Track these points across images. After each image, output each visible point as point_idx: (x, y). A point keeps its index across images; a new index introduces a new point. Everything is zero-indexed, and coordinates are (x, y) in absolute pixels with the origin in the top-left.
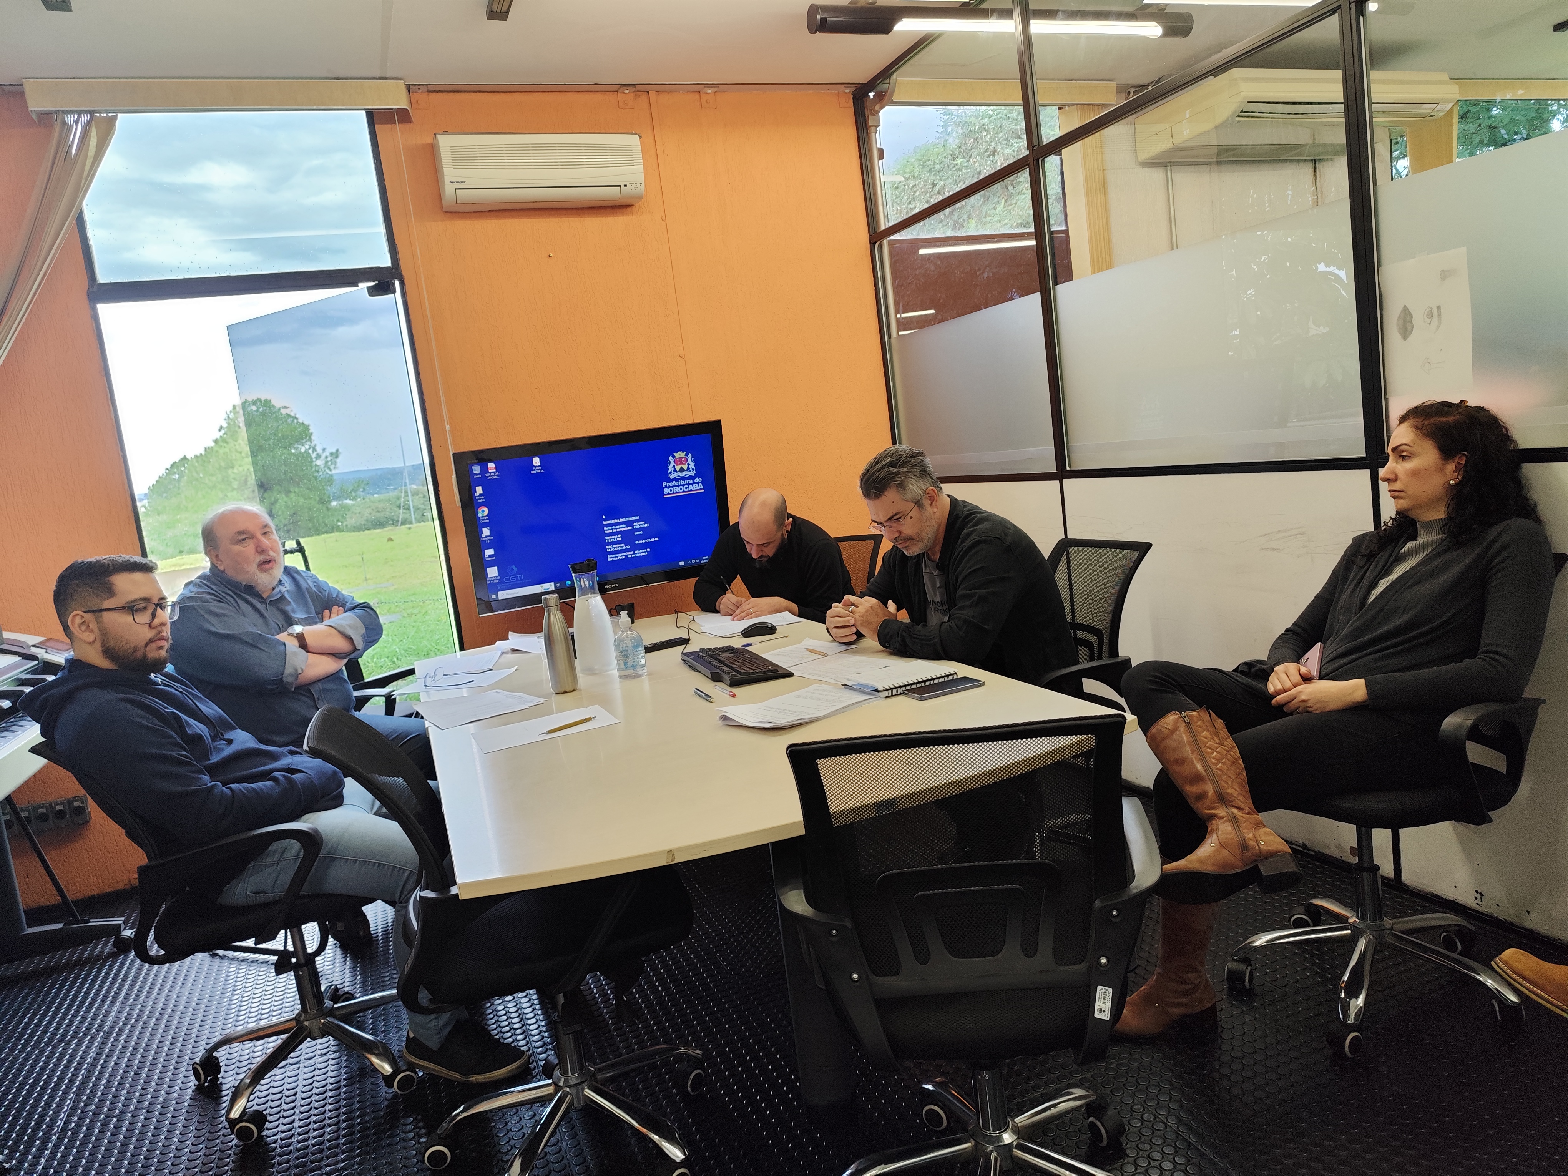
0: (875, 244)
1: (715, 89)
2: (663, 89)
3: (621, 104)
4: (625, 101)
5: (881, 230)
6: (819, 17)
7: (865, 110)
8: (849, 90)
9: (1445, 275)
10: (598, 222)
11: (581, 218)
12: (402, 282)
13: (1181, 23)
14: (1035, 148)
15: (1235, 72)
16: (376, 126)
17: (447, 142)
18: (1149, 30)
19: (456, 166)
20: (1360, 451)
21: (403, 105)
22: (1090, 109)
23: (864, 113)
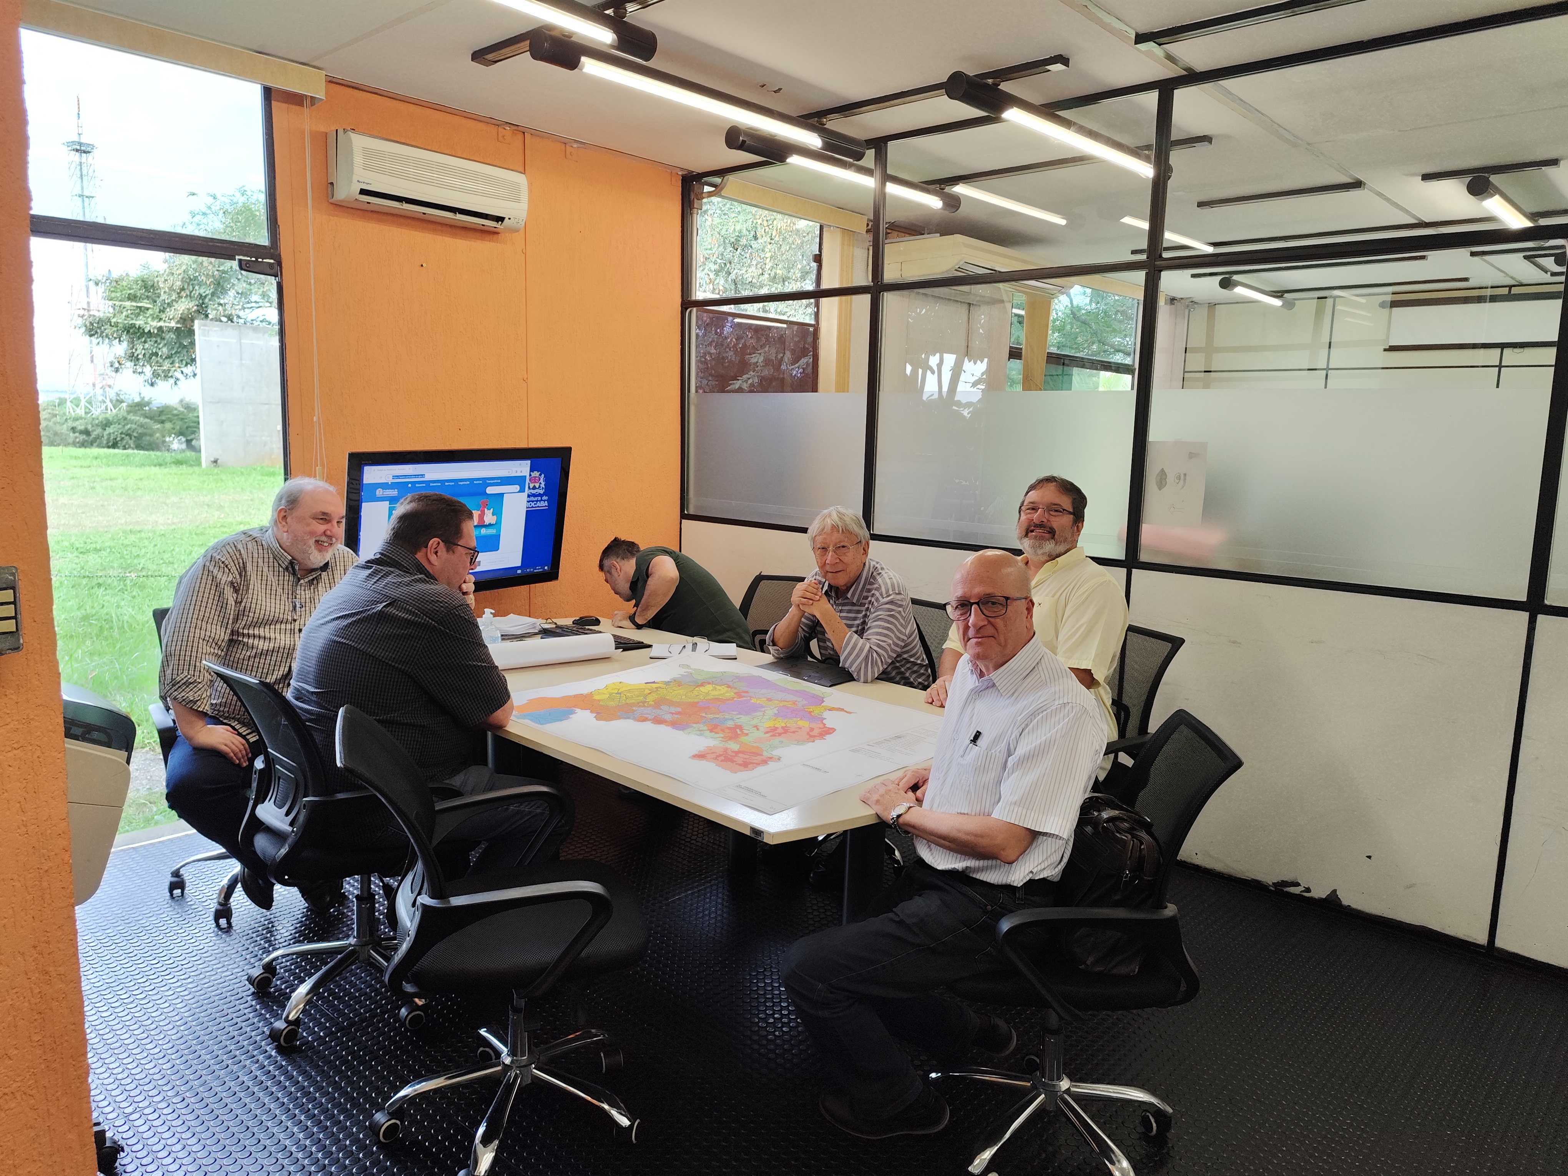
0: (686, 309)
1: (581, 146)
2: (537, 134)
3: (500, 138)
4: (503, 137)
5: (693, 298)
6: (741, 138)
7: (692, 193)
8: (680, 173)
9: (1192, 455)
10: (468, 242)
11: (454, 236)
12: (280, 264)
13: (953, 202)
14: (879, 283)
15: (958, 238)
16: (273, 102)
17: (359, 142)
18: (934, 202)
19: (366, 168)
20: (1122, 557)
21: (321, 95)
22: (848, 233)
23: (689, 195)
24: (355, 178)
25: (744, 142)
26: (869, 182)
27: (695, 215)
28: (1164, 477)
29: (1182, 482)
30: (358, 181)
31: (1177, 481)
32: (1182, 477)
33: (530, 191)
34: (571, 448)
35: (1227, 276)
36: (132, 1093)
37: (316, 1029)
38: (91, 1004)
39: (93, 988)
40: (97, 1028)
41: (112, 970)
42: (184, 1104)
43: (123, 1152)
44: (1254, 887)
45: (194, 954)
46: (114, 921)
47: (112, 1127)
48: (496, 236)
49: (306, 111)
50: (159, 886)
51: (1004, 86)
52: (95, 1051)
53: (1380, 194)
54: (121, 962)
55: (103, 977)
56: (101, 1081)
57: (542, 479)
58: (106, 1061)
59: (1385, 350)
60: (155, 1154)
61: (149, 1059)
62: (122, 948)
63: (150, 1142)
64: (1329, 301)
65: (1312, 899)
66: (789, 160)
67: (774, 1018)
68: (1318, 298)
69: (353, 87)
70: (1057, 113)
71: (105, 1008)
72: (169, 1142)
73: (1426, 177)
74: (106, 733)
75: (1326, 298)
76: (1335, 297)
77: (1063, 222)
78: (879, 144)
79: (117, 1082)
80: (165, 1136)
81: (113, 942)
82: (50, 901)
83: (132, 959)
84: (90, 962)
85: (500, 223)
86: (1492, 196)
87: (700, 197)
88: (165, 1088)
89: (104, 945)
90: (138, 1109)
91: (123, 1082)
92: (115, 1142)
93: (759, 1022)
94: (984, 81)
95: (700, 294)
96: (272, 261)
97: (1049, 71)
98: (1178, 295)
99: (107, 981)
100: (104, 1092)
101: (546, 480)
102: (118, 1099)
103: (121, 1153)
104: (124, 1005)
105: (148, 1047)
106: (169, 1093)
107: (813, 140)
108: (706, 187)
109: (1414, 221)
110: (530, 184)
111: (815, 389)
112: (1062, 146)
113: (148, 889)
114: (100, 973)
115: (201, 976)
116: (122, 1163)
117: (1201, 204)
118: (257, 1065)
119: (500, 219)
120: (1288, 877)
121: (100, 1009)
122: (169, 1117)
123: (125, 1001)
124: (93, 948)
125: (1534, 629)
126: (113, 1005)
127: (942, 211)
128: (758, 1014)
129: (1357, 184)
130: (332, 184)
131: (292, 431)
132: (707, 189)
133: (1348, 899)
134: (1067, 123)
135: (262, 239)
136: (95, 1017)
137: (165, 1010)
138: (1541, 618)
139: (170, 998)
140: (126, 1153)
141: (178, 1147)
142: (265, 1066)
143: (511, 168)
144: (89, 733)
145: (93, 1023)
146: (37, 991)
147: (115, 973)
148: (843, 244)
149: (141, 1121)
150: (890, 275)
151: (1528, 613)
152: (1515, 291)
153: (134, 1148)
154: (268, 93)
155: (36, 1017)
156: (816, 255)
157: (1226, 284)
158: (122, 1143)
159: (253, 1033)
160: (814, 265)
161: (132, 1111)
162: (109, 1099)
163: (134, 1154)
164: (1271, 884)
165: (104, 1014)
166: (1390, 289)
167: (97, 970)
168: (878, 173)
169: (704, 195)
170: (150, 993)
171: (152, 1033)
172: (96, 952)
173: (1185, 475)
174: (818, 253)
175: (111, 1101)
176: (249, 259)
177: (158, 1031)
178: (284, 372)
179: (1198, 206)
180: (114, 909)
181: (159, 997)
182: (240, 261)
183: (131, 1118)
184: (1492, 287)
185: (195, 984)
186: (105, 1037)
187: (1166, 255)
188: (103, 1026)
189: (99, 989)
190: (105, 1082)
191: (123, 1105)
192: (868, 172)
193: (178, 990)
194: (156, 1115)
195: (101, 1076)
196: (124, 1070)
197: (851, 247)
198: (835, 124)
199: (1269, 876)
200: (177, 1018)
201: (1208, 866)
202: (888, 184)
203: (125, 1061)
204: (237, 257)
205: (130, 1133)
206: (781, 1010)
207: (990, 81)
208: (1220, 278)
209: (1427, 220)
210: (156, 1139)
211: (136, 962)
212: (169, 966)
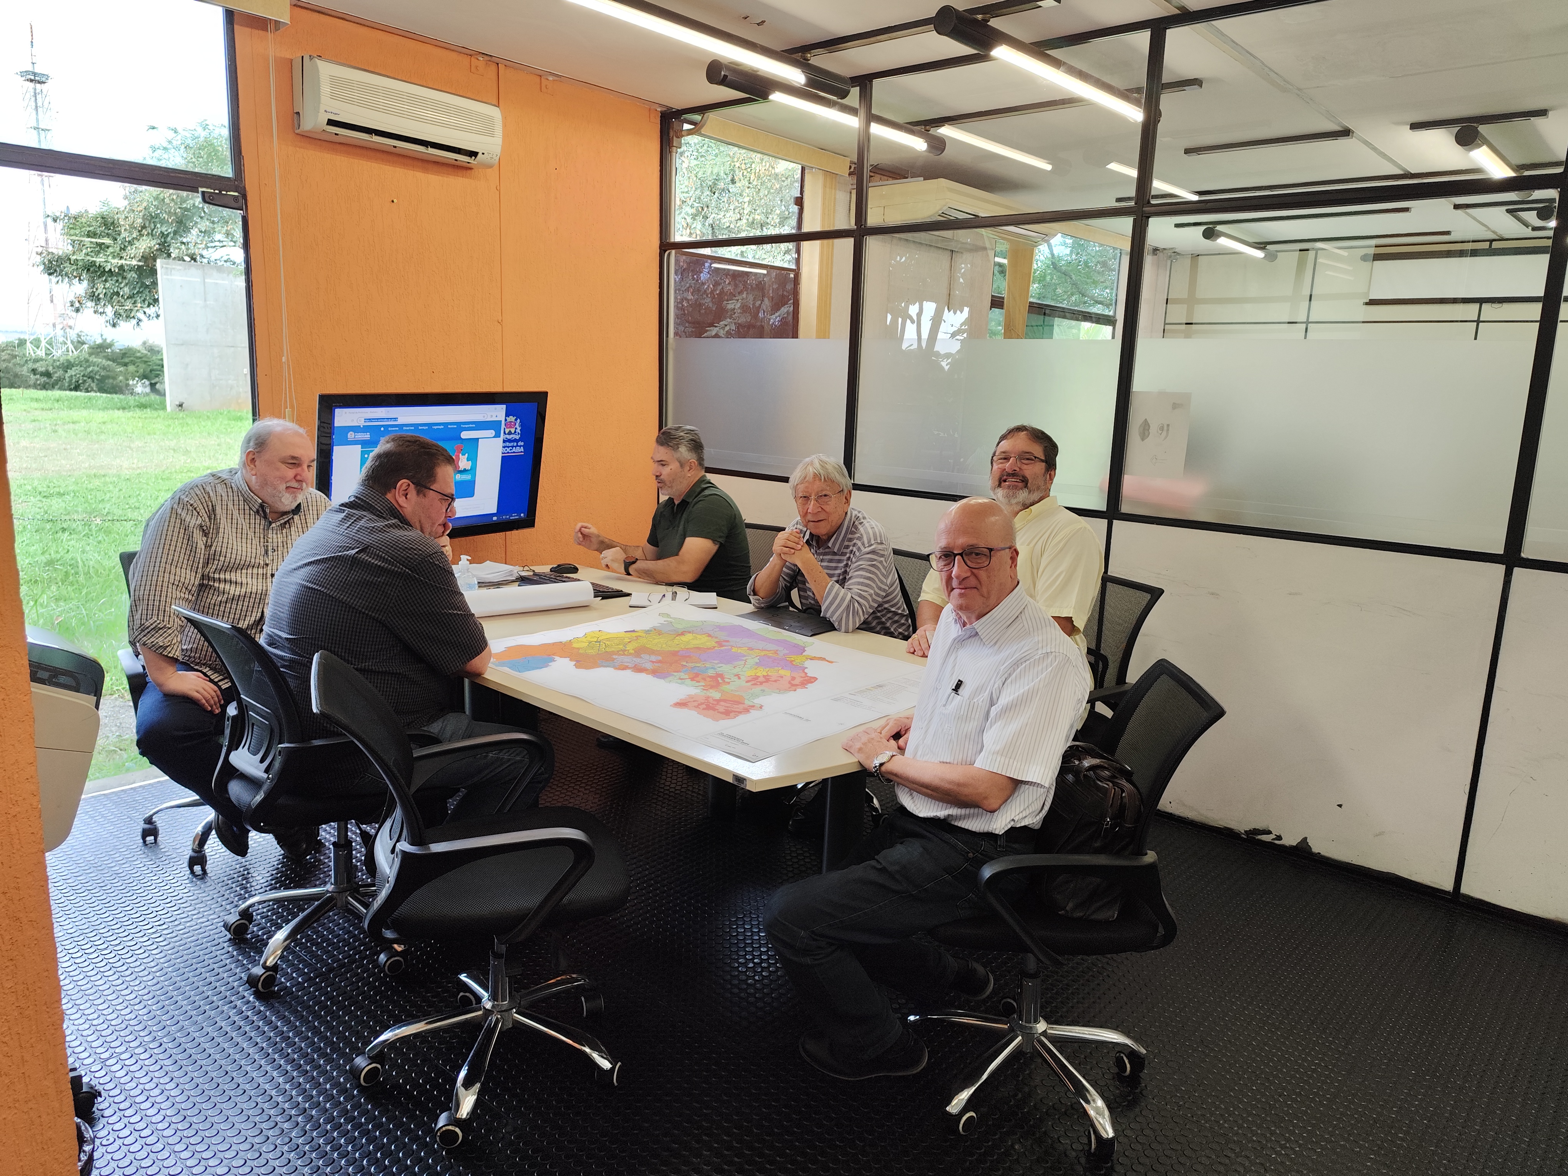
0: (665, 251)
1: (556, 78)
2: (511, 65)
3: (474, 69)
4: (477, 67)
5: (672, 240)
6: (723, 73)
7: (671, 130)
8: (659, 109)
9: (1175, 406)
10: (440, 178)
11: (426, 170)
12: (244, 196)
13: (938, 145)
14: (863, 227)
15: (942, 181)
16: (235, 26)
17: (326, 70)
18: (919, 144)
19: (333, 97)
20: (1103, 508)
21: (285, 19)
22: (830, 175)
23: (668, 133)
24: (322, 108)
25: (725, 76)
26: (853, 122)
27: (674, 154)
28: (1147, 428)
29: (1164, 433)
30: (326, 111)
31: (1160, 432)
32: (1165, 428)
33: (505, 126)
34: (546, 393)
35: (1211, 226)
36: (109, 1039)
37: (294, 975)
38: (64, 951)
39: (66, 935)
40: (71, 974)
41: (85, 916)
42: (162, 1049)
43: (101, 1097)
44: (1226, 835)
45: (168, 900)
46: (86, 868)
47: (88, 1072)
48: (469, 171)
49: (270, 35)
50: (132, 832)
51: (994, 23)
52: (69, 997)
53: (1366, 143)
54: (94, 909)
55: (77, 924)
56: (76, 1027)
57: (517, 424)
58: (82, 1007)
59: (1367, 304)
60: (133, 1099)
61: (124, 1004)
62: (95, 895)
63: (127, 1087)
64: (1311, 254)
65: (1283, 846)
66: (771, 97)
67: (754, 963)
68: (1300, 250)
69: (319, 12)
70: (1046, 52)
71: (79, 954)
72: (147, 1087)
73: (1415, 126)
74: (75, 678)
75: (1307, 250)
76: (1317, 250)
77: (1049, 167)
78: (864, 81)
79: (93, 1028)
80: (142, 1080)
81: (85, 888)
82: (19, 847)
83: (106, 905)
84: (63, 909)
85: (473, 158)
86: (1480, 146)
87: (680, 134)
88: (142, 1034)
89: (77, 891)
90: (115, 1055)
91: (98, 1028)
92: (92, 1088)
93: (739, 967)
94: (974, 16)
95: (679, 235)
96: (236, 194)
97: (1040, 7)
98: (1161, 246)
99: (80, 927)
100: (80, 1038)
101: (522, 426)
102: (94, 1044)
103: (99, 1098)
104: (98, 951)
105: (123, 993)
106: (146, 1039)
107: (796, 76)
108: (685, 124)
109: (1401, 172)
110: (504, 118)
111: (795, 335)
112: (1053, 87)
113: (121, 835)
114: (73, 920)
115: (176, 923)
116: (100, 1108)
117: (1187, 151)
118: (235, 1011)
119: (473, 154)
120: (1260, 825)
121: (74, 956)
122: (146, 1062)
123: (99, 947)
124: (65, 895)
125: (1510, 582)
126: (87, 951)
127: (927, 154)
128: (738, 959)
129: (1346, 133)
130: (298, 113)
131: (259, 371)
132: (686, 126)
133: (1318, 847)
134: (1056, 63)
135: (227, 171)
136: (69, 964)
137: (140, 956)
138: (1517, 571)
139: (145, 944)
140: (103, 1098)
141: (157, 1092)
142: (243, 1012)
143: (484, 100)
144: (55, 676)
145: (67, 970)
146: (7, 937)
147: (89, 920)
148: (825, 186)
149: (118, 1067)
150: (873, 219)
151: (1504, 566)
152: (1495, 245)
153: (112, 1093)
154: (230, 16)
155: (8, 964)
156: (797, 198)
157: (1210, 234)
158: (99, 1088)
159: (231, 979)
160: (795, 209)
161: (108, 1056)
162: (85, 1045)
163: (112, 1099)
164: (1243, 832)
165: (77, 961)
166: (1374, 242)
167: (70, 916)
168: (862, 113)
169: (683, 133)
170: (125, 939)
171: (128, 979)
172: (68, 898)
173: (1168, 425)
174: (799, 195)
175: (87, 1047)
176: (212, 191)
177: (133, 976)
178: (250, 311)
179: (1185, 153)
180: (86, 856)
181: (133, 943)
182: (203, 193)
183: (108, 1063)
184: (1473, 241)
185: (170, 931)
186: (79, 983)
187: (1153, 202)
188: (77, 972)
189: (72, 936)
190: (81, 1028)
191: (99, 1050)
192: (853, 111)
193: (152, 936)
194: (133, 1060)
195: (76, 1022)
196: (99, 1016)
197: (833, 191)
198: (820, 60)
199: (1241, 823)
200: (152, 964)
201: (1182, 815)
202: (873, 124)
203: (100, 1007)
204: (200, 190)
205: (107, 1079)
206: (761, 955)
207: (980, 17)
208: (1204, 227)
209: (1413, 171)
210: (133, 1084)
211: (109, 909)
212: (144, 913)
